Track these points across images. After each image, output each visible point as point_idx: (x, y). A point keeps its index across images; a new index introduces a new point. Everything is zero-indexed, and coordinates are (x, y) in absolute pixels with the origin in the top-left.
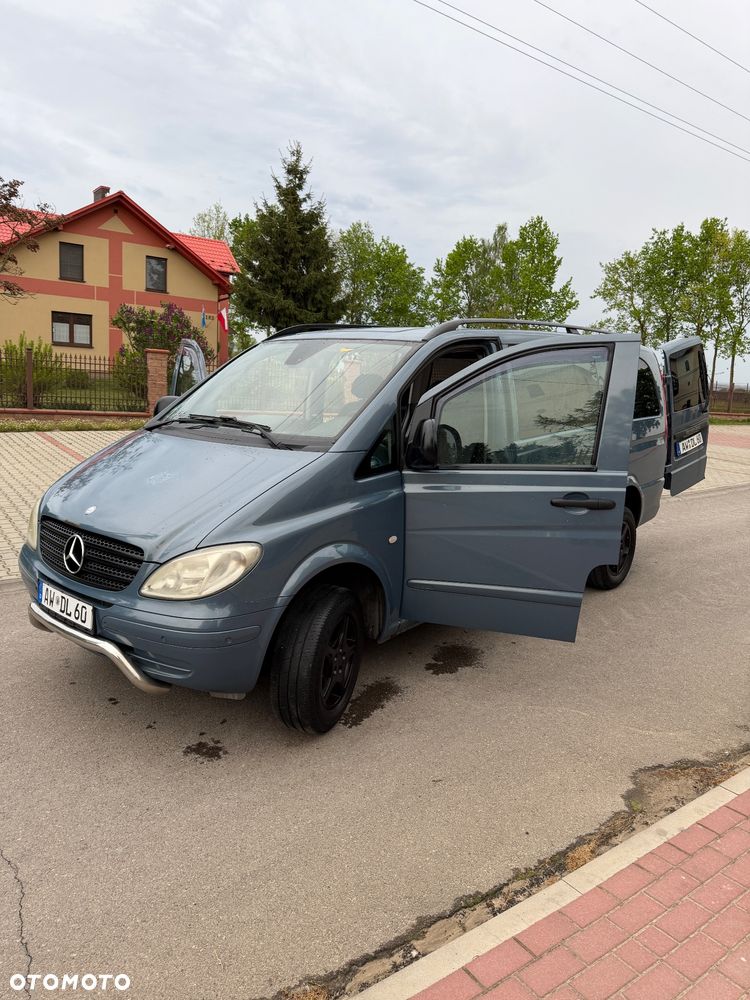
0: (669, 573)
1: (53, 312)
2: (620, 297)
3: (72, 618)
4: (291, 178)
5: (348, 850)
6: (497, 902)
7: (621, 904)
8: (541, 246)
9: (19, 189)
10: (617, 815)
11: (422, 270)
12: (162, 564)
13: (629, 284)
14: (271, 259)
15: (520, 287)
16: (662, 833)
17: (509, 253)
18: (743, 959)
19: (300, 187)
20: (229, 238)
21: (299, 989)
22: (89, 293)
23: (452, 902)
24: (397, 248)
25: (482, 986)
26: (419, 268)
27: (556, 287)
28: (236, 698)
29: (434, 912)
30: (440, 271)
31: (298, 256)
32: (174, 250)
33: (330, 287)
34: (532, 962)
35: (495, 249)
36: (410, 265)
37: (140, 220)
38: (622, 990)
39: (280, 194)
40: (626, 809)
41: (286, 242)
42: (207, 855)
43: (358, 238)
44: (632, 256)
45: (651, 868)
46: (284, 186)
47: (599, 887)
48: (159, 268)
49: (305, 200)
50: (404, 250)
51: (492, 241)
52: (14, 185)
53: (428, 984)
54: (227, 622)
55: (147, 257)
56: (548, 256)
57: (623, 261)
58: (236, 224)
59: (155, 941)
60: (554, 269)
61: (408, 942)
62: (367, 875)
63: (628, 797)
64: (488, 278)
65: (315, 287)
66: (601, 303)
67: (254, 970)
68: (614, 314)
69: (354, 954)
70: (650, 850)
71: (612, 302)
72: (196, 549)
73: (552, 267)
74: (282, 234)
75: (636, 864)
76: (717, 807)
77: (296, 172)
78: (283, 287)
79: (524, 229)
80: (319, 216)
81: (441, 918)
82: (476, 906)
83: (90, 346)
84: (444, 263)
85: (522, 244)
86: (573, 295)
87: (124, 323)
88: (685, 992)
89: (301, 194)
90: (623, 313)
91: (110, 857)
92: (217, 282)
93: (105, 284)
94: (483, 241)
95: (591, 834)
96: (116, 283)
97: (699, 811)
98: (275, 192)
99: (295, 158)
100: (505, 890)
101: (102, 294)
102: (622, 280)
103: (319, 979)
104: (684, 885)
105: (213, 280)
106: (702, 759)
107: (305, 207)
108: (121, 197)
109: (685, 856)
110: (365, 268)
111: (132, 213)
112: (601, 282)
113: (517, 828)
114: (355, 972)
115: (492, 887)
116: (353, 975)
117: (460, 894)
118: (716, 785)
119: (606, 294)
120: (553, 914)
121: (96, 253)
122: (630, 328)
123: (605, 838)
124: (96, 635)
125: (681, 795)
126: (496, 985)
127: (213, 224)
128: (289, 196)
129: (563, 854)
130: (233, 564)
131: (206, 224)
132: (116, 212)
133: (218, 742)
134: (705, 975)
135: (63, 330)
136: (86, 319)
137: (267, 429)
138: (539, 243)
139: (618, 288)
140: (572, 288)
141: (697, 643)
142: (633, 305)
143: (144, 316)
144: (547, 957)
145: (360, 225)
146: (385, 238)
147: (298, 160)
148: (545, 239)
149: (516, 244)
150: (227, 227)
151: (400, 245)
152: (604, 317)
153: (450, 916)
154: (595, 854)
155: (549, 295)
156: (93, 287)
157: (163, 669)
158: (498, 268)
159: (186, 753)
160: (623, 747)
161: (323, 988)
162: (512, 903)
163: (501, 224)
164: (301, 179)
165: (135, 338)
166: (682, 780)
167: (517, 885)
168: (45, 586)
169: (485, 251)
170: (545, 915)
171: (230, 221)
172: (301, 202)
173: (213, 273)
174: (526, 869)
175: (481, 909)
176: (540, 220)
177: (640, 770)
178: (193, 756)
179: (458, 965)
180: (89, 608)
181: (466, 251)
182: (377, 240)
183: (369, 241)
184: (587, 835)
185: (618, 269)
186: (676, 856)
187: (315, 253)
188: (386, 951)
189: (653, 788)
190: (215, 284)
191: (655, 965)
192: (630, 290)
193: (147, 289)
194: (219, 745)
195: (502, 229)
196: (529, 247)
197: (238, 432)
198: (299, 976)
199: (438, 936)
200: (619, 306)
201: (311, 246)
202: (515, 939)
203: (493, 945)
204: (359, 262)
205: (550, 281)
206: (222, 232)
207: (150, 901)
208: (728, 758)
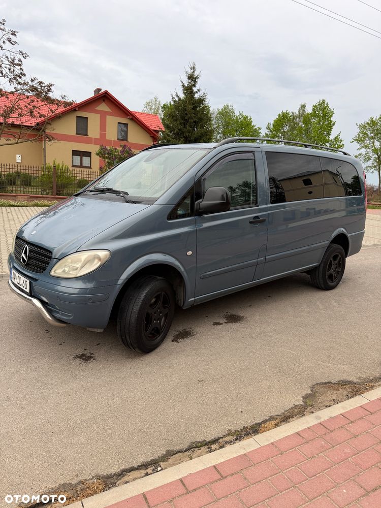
0: (365, 283)
1: (73, 151)
2: (367, 142)
3: (22, 287)
4: (190, 81)
5: (140, 412)
6: (213, 447)
7: (281, 454)
8: (324, 115)
9: (53, 88)
10: (296, 406)
11: (260, 129)
12: (60, 260)
13: (372, 135)
14: (178, 122)
15: (312, 137)
16: (318, 418)
17: (307, 119)
18: (344, 491)
19: (194, 86)
20: (161, 114)
21: (91, 481)
22: (90, 141)
23: (188, 444)
24: (247, 117)
25: (187, 490)
26: (258, 128)
27: (332, 137)
28: (99, 331)
29: (177, 448)
30: (270, 129)
31: (192, 121)
32: (132, 119)
33: (208, 137)
34: (220, 480)
35: (299, 117)
36: (254, 126)
37: (115, 104)
38: (266, 501)
39: (184, 90)
40: (303, 404)
41: (186, 114)
42: (67, 409)
43: (227, 112)
44: (374, 119)
45: (306, 436)
46: (186, 86)
47: (272, 444)
48: (125, 129)
49: (197, 92)
50: (251, 119)
51: (297, 113)
52: (50, 86)
53: (158, 486)
54: (92, 291)
55: (119, 123)
56: (328, 120)
57: (369, 122)
58: (165, 107)
59: (26, 449)
60: (331, 127)
61: (158, 462)
62: (147, 426)
63: (305, 398)
64: (295, 132)
65: (200, 137)
66: (356, 145)
67: (71, 468)
68: (363, 151)
69: (126, 466)
70: (309, 426)
71: (363, 145)
72: (76, 252)
73: (330, 126)
74: (185, 110)
75: (298, 433)
76: (356, 407)
77: (192, 78)
78: (184, 137)
79: (315, 106)
80: (203, 100)
81: (179, 452)
82: (202, 448)
83: (90, 168)
84: (272, 125)
85: (314, 114)
86: (341, 141)
87: (102, 155)
88: (304, 506)
89: (195, 89)
90: (368, 150)
91: (18, 405)
92: (152, 135)
93: (98, 136)
94: (293, 113)
95: (278, 415)
96: (103, 135)
97: (343, 408)
98: (181, 89)
99: (192, 71)
100: (221, 440)
101: (96, 141)
102: (369, 133)
103: (103, 477)
104: (322, 447)
105: (150, 134)
106: (355, 380)
107: (197, 96)
108: (106, 93)
109: (328, 431)
110: (230, 128)
111: (112, 102)
112: (356, 134)
113: (237, 409)
114: (124, 476)
115: (213, 438)
116: (123, 477)
117: (194, 440)
118: (360, 394)
119: (359, 140)
120: (241, 455)
121: (94, 121)
122: (372, 159)
123: (286, 418)
124: (31, 296)
125: (338, 399)
126: (195, 490)
127: (154, 107)
128: (189, 91)
129: (259, 425)
130: (96, 261)
131: (150, 107)
132: (104, 101)
133: (93, 354)
134: (319, 498)
135: (77, 159)
136: (88, 154)
137: (127, 194)
138: (323, 113)
139: (366, 137)
140: (341, 137)
141: (371, 319)
142: (374, 146)
143: (111, 151)
144: (229, 478)
145: (228, 106)
146: (241, 113)
147: (194, 72)
148: (326, 111)
149: (311, 114)
150: (161, 108)
151: (249, 116)
152: (358, 153)
153: (185, 451)
154: (277, 425)
155: (328, 141)
156: (92, 138)
157: (62, 315)
158: (301, 127)
159: (74, 358)
160: (311, 371)
161: (103, 482)
162: (222, 447)
163: (303, 104)
164: (195, 81)
165: (107, 162)
166: (341, 391)
167: (228, 439)
168: (13, 271)
169: (294, 118)
170: (235, 455)
171: (162, 105)
172: (194, 93)
173: (150, 131)
174: (235, 431)
175: (204, 449)
176: (324, 101)
177: (317, 384)
178: (78, 360)
179: (178, 478)
180: (28, 281)
181: (284, 118)
182: (237, 113)
183: (232, 114)
184: (276, 416)
185: (366, 127)
186: (323, 431)
187: (201, 119)
188: (144, 466)
189: (322, 393)
190: (151, 137)
191: (291, 489)
192: (373, 138)
193: (118, 139)
194: (92, 355)
195: (303, 107)
196: (318, 116)
197: (114, 195)
198: (93, 474)
199: (176, 461)
200: (366, 146)
201: (199, 116)
202: (214, 466)
203: (201, 468)
204: (227, 125)
205: (329, 134)
206: (158, 111)
207: (30, 429)
208: (371, 381)
